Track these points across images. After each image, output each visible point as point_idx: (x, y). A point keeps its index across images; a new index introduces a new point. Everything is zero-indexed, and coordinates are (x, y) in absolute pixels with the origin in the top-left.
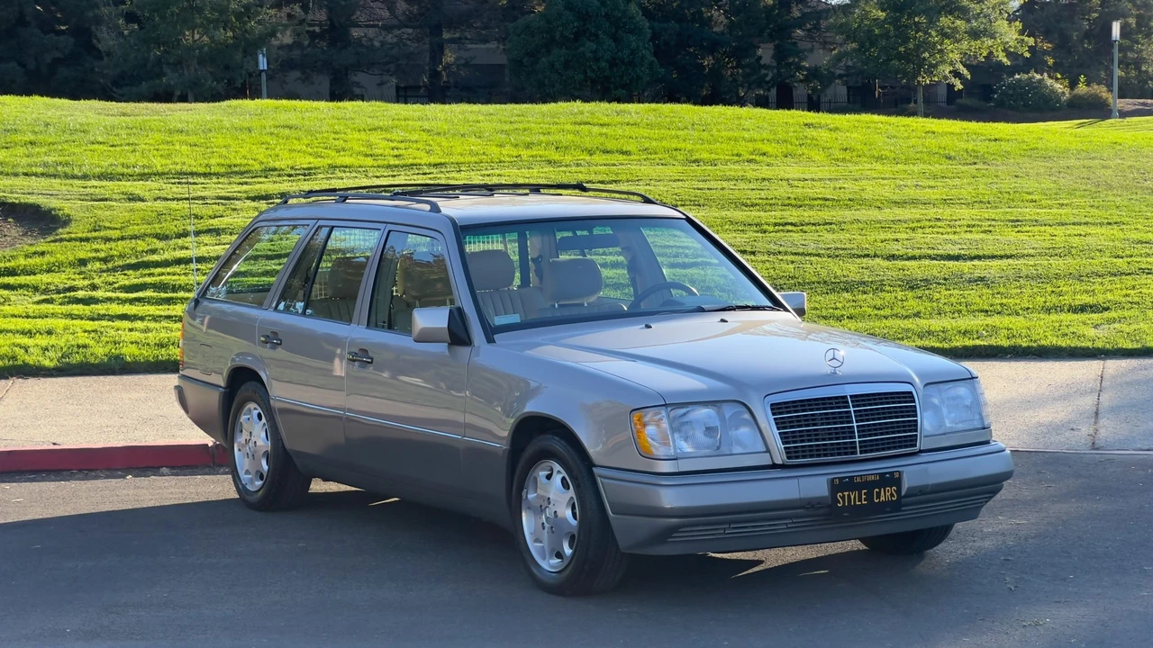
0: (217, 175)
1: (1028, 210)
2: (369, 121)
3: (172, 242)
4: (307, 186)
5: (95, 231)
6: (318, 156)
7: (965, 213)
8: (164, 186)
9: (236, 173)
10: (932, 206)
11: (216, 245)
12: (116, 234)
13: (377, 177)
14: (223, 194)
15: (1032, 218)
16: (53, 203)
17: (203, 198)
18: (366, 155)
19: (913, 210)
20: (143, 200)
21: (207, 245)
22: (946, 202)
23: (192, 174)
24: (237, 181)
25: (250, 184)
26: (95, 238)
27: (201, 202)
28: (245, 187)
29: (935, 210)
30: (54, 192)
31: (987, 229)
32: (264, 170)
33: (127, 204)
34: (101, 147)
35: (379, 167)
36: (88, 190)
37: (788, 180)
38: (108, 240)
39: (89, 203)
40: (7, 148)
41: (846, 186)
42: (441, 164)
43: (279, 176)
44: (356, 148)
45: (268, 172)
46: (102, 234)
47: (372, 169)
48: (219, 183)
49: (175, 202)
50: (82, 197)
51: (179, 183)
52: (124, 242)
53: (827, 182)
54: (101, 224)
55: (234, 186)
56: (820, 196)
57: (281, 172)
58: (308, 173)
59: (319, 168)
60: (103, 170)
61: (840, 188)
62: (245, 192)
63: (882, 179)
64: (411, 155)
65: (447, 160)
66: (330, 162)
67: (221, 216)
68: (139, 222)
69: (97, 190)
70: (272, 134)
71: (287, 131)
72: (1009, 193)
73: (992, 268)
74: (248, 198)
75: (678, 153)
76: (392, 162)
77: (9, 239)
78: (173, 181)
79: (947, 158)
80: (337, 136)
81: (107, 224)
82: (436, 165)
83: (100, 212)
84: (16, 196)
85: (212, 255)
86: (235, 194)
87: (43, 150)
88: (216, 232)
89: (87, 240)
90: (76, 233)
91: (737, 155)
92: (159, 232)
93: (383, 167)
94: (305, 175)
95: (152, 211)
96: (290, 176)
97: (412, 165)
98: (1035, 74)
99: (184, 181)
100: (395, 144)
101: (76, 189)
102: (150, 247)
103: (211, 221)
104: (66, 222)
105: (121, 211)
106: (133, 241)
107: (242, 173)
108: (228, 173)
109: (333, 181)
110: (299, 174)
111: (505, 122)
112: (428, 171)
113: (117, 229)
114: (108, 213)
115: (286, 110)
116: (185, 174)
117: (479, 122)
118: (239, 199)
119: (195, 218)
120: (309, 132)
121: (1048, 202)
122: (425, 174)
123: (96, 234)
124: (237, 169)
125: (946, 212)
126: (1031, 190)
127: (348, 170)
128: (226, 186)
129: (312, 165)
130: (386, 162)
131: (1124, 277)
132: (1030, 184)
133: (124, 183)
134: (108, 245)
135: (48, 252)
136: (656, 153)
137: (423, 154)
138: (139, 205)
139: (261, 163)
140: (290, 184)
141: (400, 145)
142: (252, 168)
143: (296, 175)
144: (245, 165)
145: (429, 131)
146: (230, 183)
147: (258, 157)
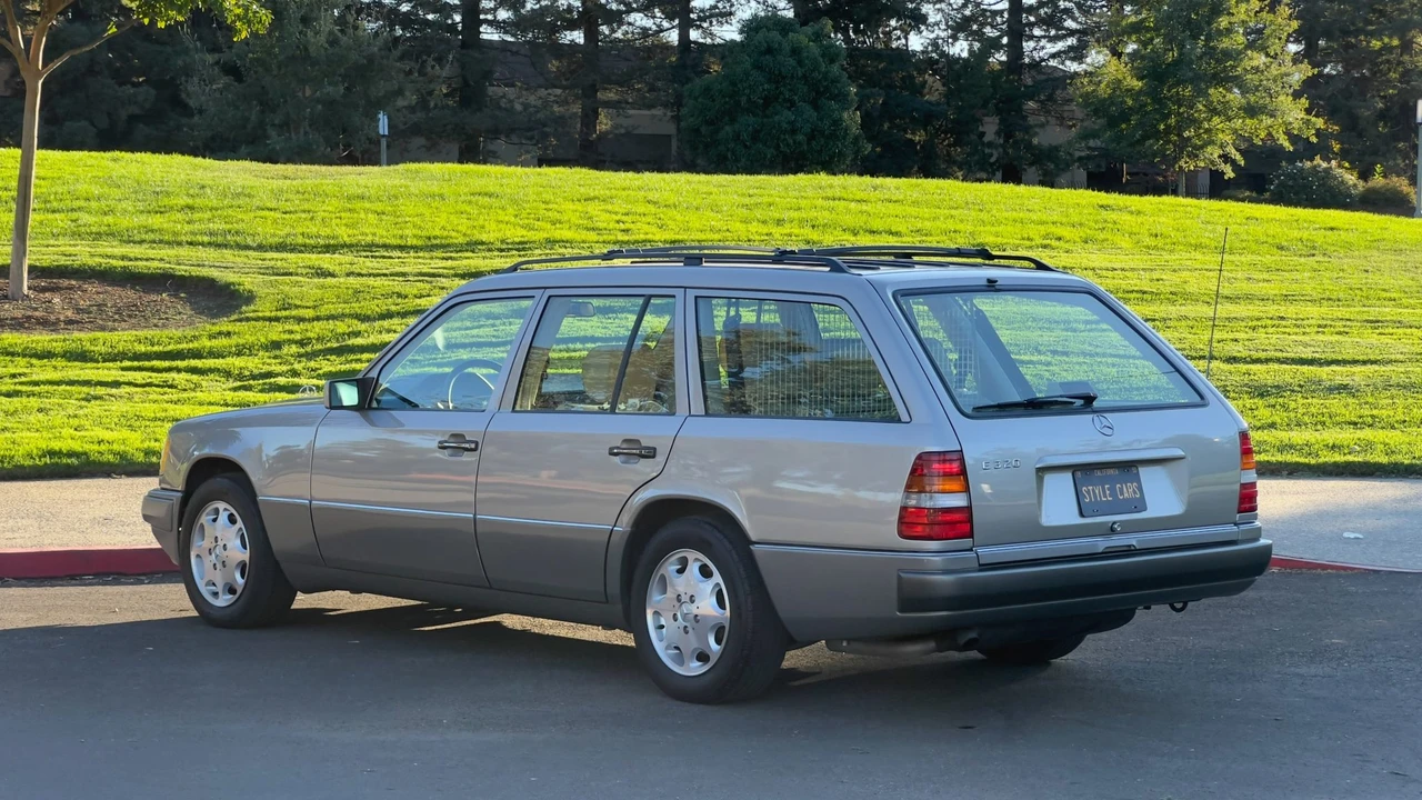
0: (416, 248)
1: (1387, 310)
2: (582, 190)
3: (377, 324)
5: (285, 309)
6: (529, 228)
7: (1313, 311)
8: (356, 260)
9: (436, 246)
10: (1270, 302)
12: (309, 313)
14: (425, 270)
15: (1394, 318)
16: (229, 277)
17: (403, 274)
18: (588, 229)
19: (1250, 307)
20: (332, 275)
22: (1287, 298)
23: (386, 247)
24: (440, 256)
25: (456, 259)
26: (286, 318)
27: (401, 279)
28: (449, 263)
29: (1276, 307)
30: (230, 265)
31: (1342, 330)
32: (470, 244)
33: (316, 280)
34: (272, 213)
35: (604, 242)
36: (267, 263)
37: (1093, 269)
38: (301, 320)
39: (272, 278)
40: (161, 213)
41: (1164, 277)
43: (490, 250)
44: (575, 220)
45: (473, 246)
46: (294, 313)
47: (597, 245)
48: (419, 257)
49: (372, 278)
50: (262, 271)
51: (372, 257)
52: (321, 323)
53: (1142, 273)
54: (290, 301)
55: (437, 261)
56: (1136, 289)
57: (490, 246)
58: (522, 248)
59: (535, 243)
60: (281, 240)
61: (1158, 280)
62: (452, 268)
63: (1206, 270)
64: (642, 230)
65: (686, 237)
66: (546, 235)
67: (429, 296)
68: (334, 300)
69: (279, 263)
70: (470, 202)
71: (488, 201)
72: (1361, 289)
73: (1358, 375)
74: (456, 275)
75: (957, 235)
76: (620, 237)
77: (185, 317)
78: (365, 254)
79: (1278, 248)
80: (547, 207)
81: (298, 303)
82: (673, 243)
83: (287, 288)
84: (185, 268)
86: (441, 271)
87: (206, 216)
89: (277, 319)
90: (263, 311)
91: (1028, 239)
92: (359, 312)
93: (609, 242)
94: (518, 250)
95: (347, 288)
96: (502, 250)
97: (643, 240)
99: (377, 254)
100: (618, 218)
101: (254, 262)
102: (351, 329)
103: (418, 301)
104: (250, 298)
105: (310, 288)
106: (331, 321)
107: (446, 245)
108: (427, 246)
110: (511, 249)
111: (743, 195)
113: (307, 307)
114: (296, 289)
116: (378, 246)
117: (711, 193)
118: (444, 277)
119: (398, 297)
121: (1411, 301)
123: (284, 313)
124: (438, 242)
125: (1290, 310)
126: (1387, 287)
127: (568, 245)
128: (428, 261)
129: (526, 239)
130: (612, 238)
132: (1385, 280)
133: (308, 255)
134: (303, 326)
135: (235, 333)
136: (931, 235)
137: (654, 229)
138: (329, 279)
139: (464, 235)
140: (503, 260)
141: (624, 218)
142: (456, 241)
143: (509, 250)
144: (446, 238)
145: (655, 203)
146: (432, 258)
147: (459, 230)
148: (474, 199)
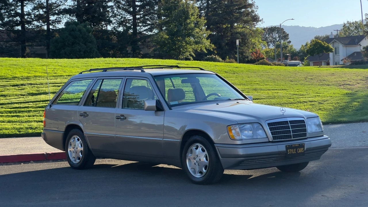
2: (40, 63)
4: (29, 82)
6: (29, 73)
9: (4, 78)
11: (6, 100)
13: (51, 79)
14: (2, 84)
15: (260, 88)
18: (45, 73)
21: (3, 100)
24: (5, 81)
25: (10, 82)
28: (8, 83)
32: (13, 77)
35: (50, 76)
42: (70, 75)
43: (18, 79)
44: (40, 71)
45: (14, 78)
55: (5, 82)
57: (19, 78)
58: (28, 78)
59: (31, 77)
62: (9, 84)
64: (59, 73)
65: (72, 74)
66: (34, 75)
67: (4, 91)
70: (10, 67)
71: (15, 66)
74: (11, 86)
76: (54, 75)
79: (225, 72)
80: (32, 68)
82: (69, 76)
85: (6, 102)
88: (4, 96)
93: (51, 76)
94: (27, 79)
96: (22, 79)
97: (61, 76)
98: (213, 56)
100: (52, 70)
107: (6, 78)
108: (1, 78)
109: (37, 81)
112: (67, 77)
115: (10, 60)
118: (8, 86)
120: (22, 66)
121: (262, 84)
122: (66, 78)
124: (4, 77)
126: (255, 81)
127: (40, 77)
128: (2, 82)
129: (28, 76)
131: (294, 104)
132: (254, 79)
137: (63, 72)
139: (11, 75)
140: (23, 81)
141: (54, 70)
142: (8, 77)
143: (24, 79)
144: (6, 76)
145: (61, 66)
146: (3, 81)
147: (9, 74)
148: (11, 66)
